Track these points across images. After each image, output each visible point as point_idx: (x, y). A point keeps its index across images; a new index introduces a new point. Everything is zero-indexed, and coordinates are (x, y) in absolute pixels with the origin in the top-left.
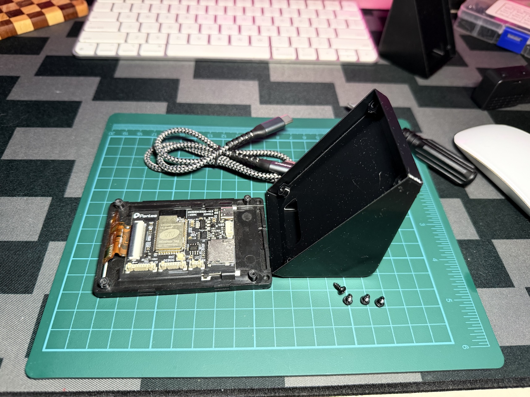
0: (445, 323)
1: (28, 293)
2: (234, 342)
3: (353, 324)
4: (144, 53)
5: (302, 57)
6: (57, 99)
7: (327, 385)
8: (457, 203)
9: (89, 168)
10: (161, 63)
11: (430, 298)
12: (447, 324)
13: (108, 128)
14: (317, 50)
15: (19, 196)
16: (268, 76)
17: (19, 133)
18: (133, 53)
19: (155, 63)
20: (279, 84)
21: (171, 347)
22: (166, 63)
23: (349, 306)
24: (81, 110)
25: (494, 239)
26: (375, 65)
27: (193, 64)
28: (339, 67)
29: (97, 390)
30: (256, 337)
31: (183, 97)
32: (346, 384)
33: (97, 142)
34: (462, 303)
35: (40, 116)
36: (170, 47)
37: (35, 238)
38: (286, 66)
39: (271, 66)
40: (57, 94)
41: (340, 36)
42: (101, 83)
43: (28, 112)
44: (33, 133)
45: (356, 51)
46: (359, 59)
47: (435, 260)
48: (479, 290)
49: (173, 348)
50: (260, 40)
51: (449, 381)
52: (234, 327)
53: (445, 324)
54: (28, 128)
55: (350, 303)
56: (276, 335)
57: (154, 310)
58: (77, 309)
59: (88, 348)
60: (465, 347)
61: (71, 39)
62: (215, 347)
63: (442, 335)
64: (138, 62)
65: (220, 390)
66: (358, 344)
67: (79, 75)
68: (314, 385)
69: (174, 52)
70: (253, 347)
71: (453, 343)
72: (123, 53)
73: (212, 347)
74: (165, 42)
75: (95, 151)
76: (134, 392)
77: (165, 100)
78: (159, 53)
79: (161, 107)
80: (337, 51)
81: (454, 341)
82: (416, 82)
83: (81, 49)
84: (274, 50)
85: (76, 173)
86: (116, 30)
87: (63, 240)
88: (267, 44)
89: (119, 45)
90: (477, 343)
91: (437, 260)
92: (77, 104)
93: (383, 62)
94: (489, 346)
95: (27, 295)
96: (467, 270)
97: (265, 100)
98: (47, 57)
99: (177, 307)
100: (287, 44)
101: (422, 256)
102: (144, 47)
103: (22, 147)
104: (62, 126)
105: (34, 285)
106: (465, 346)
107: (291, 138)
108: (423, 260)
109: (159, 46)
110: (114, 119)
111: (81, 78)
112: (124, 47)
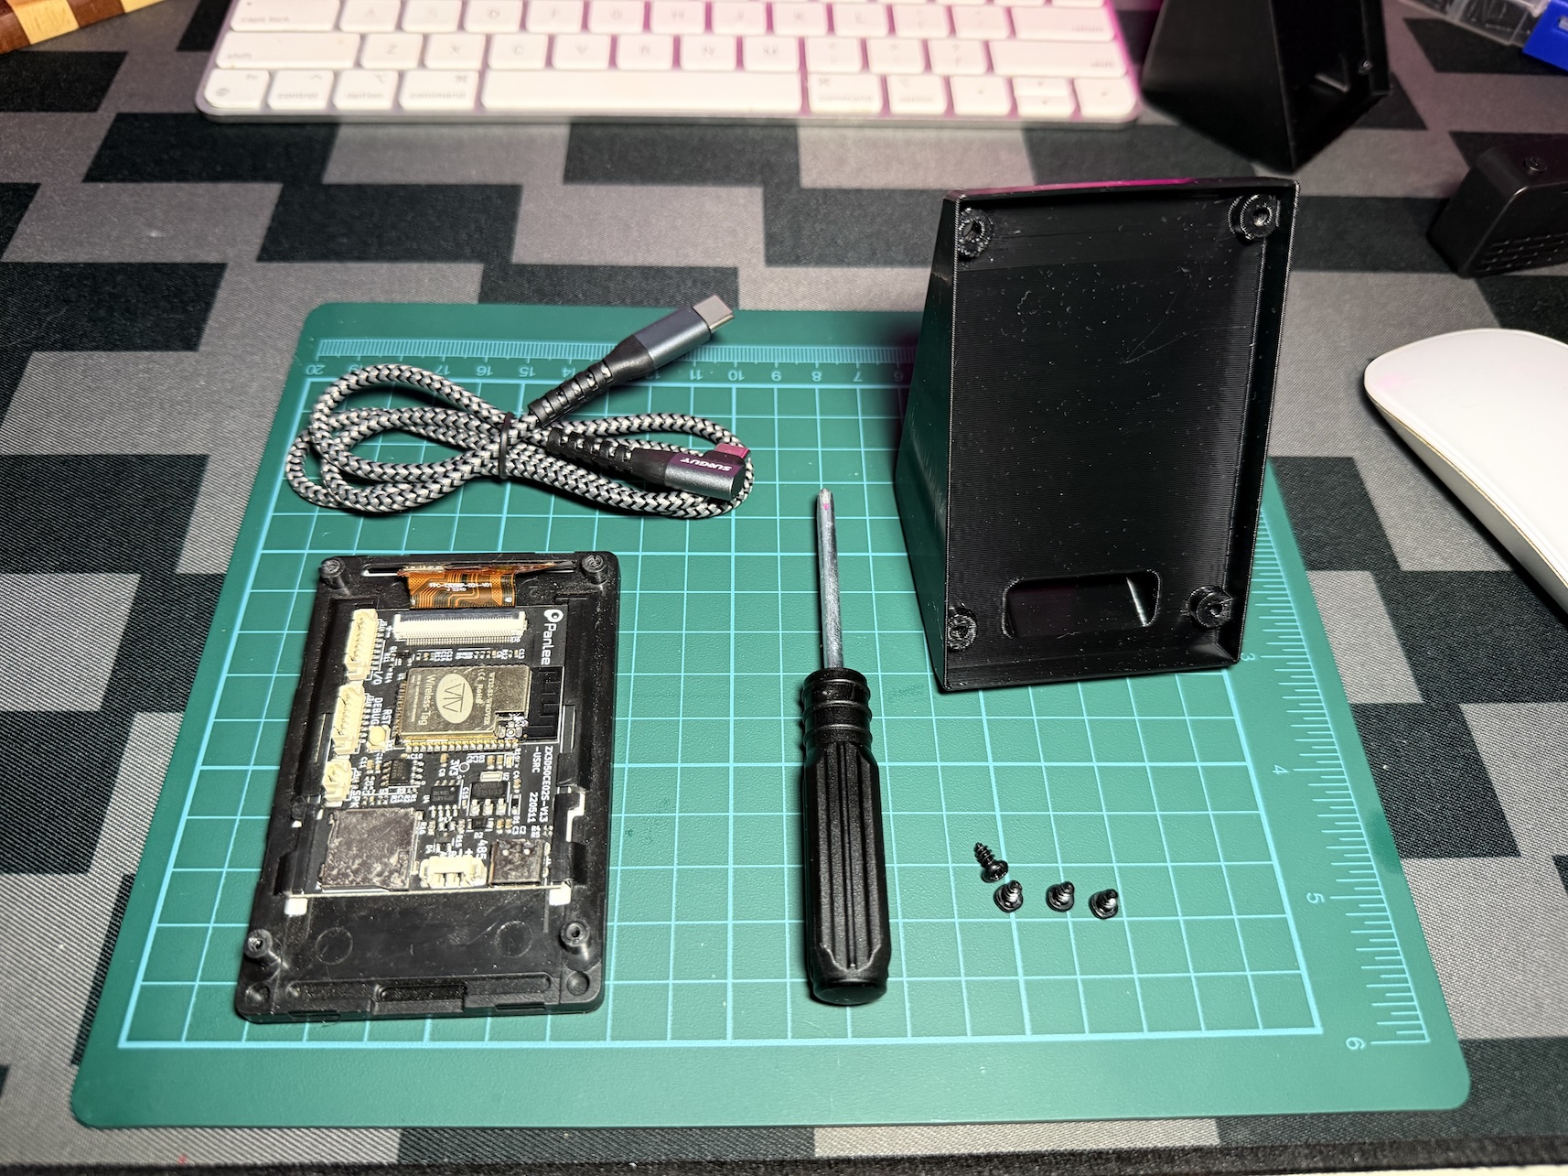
0: (1299, 969)
1: (77, 871)
2: (670, 1023)
3: (1020, 971)
4: (414, 103)
5: (899, 107)
6: (151, 257)
7: (938, 1153)
8: (1360, 584)
9: (247, 479)
10: (465, 133)
11: (1258, 891)
12: (1304, 971)
13: (304, 352)
14: (947, 82)
15: (44, 570)
16: (794, 170)
17: (41, 367)
18: (380, 103)
19: (445, 131)
20: (827, 194)
21: (487, 1037)
22: (480, 131)
23: (1012, 914)
24: (222, 294)
25: (1468, 702)
26: (1131, 127)
27: (563, 132)
28: (1018, 136)
29: (276, 1161)
30: (734, 1008)
31: (529, 247)
32: (992, 1150)
33: (273, 397)
34: (1354, 906)
35: (102, 313)
36: (491, 77)
37: (93, 702)
38: (850, 133)
39: (804, 134)
40: (151, 238)
41: (1022, 33)
42: (282, 202)
43: (67, 301)
44: (80, 369)
45: (1072, 82)
46: (1078, 108)
47: (1279, 770)
48: (1410, 865)
49: (491, 1039)
50: (771, 52)
51: (1301, 1146)
52: (671, 977)
53: (1298, 972)
54: (66, 354)
55: (1014, 907)
56: (792, 1002)
58: (215, 922)
59: (248, 1040)
60: (1353, 1044)
61: (192, 57)
62: (613, 1038)
63: (1286, 1005)
64: (394, 131)
65: (627, 1164)
66: (1035, 1032)
67: (216, 178)
68: (900, 1153)
69: (503, 99)
70: (725, 1038)
71: (1318, 1030)
72: (348, 103)
73: (605, 1039)
74: (477, 64)
75: (266, 423)
76: (381, 1166)
77: (476, 256)
78: (462, 103)
79: (463, 279)
80: (1010, 83)
81: (1323, 1025)
83: (222, 92)
84: (813, 81)
85: (211, 495)
86: (329, 26)
87: (172, 709)
88: (794, 65)
89: (337, 75)
90: (1391, 1033)
91: (1286, 771)
92: (215, 272)
93: (1153, 117)
94: (1428, 1040)
95: (74, 875)
96: (1378, 806)
97: (782, 250)
98: (121, 118)
100: (856, 64)
101: (1243, 759)
102: (414, 81)
103: (49, 414)
104: (167, 347)
105: (93, 846)
106: (1354, 1039)
107: (859, 376)
108: (1246, 768)
109: (460, 78)
110: (324, 321)
111: (225, 187)
112: (351, 81)
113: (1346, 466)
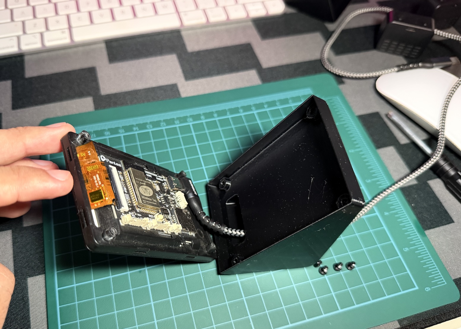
0: (407, 271)
3: (332, 291)
4: (49, 44)
5: (212, 20)
8: (391, 152)
10: (69, 51)
11: (390, 251)
14: (224, 8)
16: (183, 46)
18: (37, 45)
19: (63, 52)
20: (198, 53)
23: (325, 275)
25: (429, 180)
26: (284, 16)
27: (103, 45)
28: (250, 23)
31: (106, 88)
34: (416, 249)
36: (74, 30)
38: (198, 31)
39: (183, 33)
42: (14, 87)
45: (263, 3)
46: (267, 12)
47: (386, 214)
48: (427, 232)
50: (165, 7)
51: (421, 321)
52: (232, 319)
55: (325, 273)
57: (154, 322)
60: (427, 289)
63: (406, 282)
64: (45, 55)
66: (342, 308)
69: (80, 37)
71: (417, 288)
72: (25, 48)
74: (66, 26)
77: (88, 94)
78: (65, 41)
79: (87, 103)
80: (244, 6)
81: (418, 286)
82: (326, 28)
84: (182, 15)
86: (9, 20)
88: (173, 10)
89: (18, 38)
91: (387, 213)
93: (291, 10)
96: (414, 218)
97: (189, 75)
99: (174, 313)
100: (193, 7)
101: (375, 212)
102: (46, 36)
107: (228, 113)
108: (377, 216)
109: (63, 32)
112: (24, 40)
113: (376, 115)
